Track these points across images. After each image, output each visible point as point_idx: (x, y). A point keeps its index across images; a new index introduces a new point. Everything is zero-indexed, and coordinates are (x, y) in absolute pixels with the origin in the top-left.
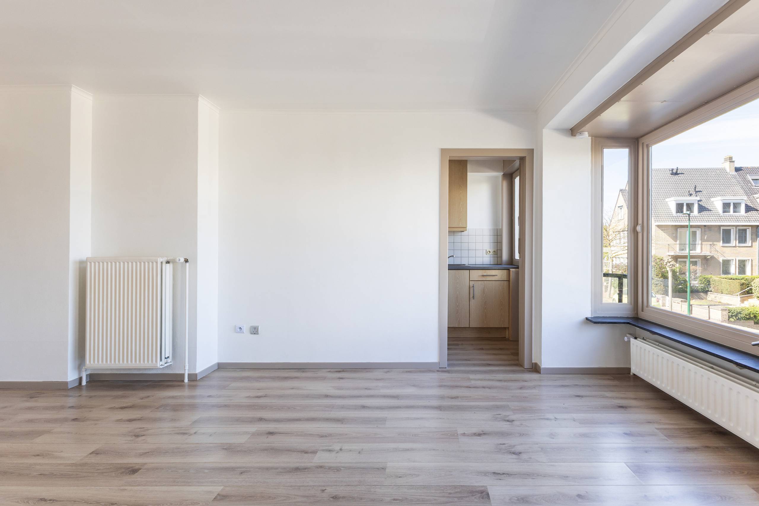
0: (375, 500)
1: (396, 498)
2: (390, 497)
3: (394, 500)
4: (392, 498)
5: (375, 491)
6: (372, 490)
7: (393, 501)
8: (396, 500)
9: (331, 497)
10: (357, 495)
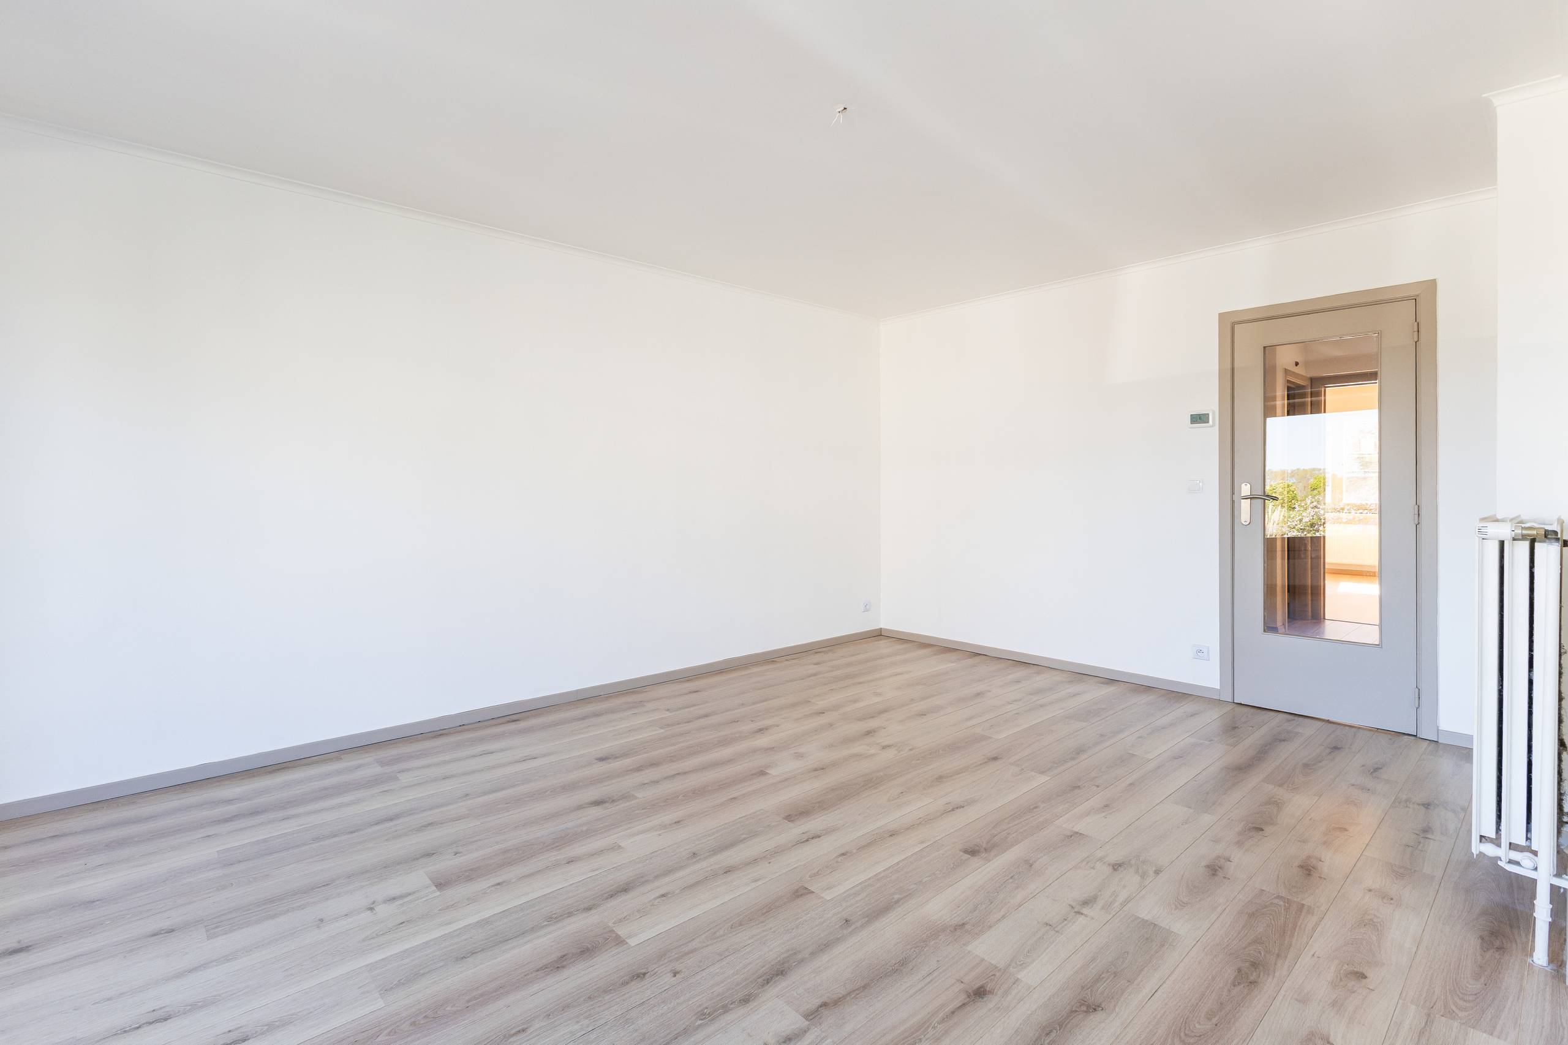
0: (563, 1010)
1: (523, 1035)
2: (536, 1030)
3: (524, 1030)
4: (529, 1032)
5: (578, 1022)
6: (587, 1022)
7: (526, 1026)
8: (519, 1031)
9: (648, 973)
10: (606, 998)
